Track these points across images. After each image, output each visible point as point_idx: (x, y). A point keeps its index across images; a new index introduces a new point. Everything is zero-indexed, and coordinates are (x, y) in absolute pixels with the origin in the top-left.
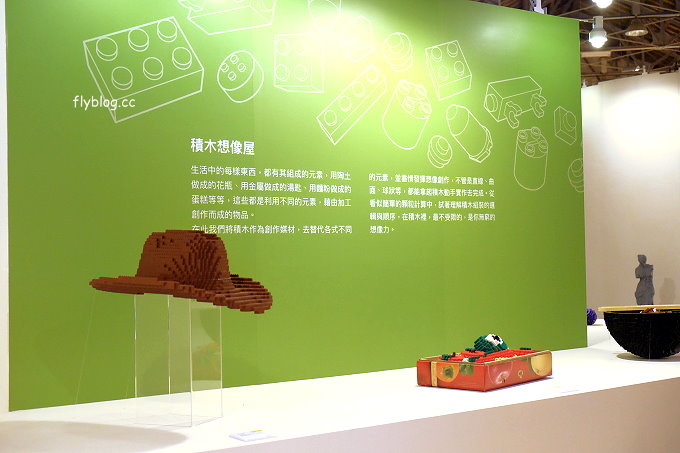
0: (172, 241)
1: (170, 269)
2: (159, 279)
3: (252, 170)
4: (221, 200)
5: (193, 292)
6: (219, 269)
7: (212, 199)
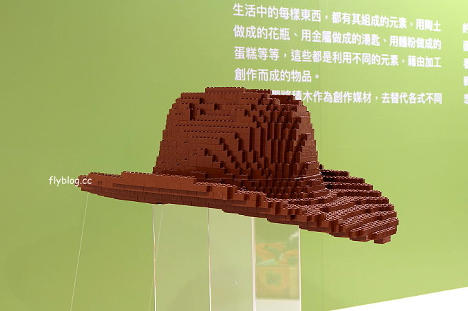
0: (217, 107)
1: (215, 158)
2: (199, 179)
3: (316, 13)
4: (275, 54)
5: (264, 205)
6: (303, 158)
7: (263, 52)
